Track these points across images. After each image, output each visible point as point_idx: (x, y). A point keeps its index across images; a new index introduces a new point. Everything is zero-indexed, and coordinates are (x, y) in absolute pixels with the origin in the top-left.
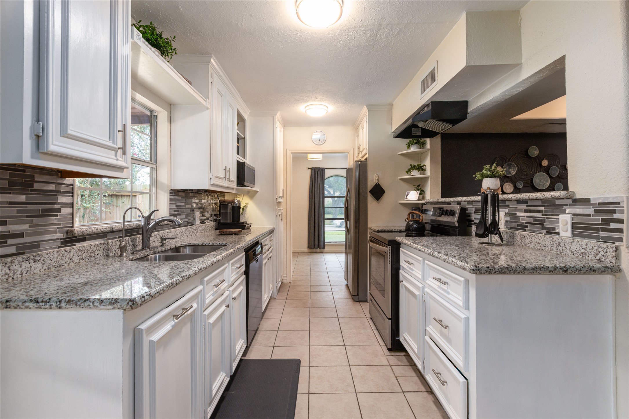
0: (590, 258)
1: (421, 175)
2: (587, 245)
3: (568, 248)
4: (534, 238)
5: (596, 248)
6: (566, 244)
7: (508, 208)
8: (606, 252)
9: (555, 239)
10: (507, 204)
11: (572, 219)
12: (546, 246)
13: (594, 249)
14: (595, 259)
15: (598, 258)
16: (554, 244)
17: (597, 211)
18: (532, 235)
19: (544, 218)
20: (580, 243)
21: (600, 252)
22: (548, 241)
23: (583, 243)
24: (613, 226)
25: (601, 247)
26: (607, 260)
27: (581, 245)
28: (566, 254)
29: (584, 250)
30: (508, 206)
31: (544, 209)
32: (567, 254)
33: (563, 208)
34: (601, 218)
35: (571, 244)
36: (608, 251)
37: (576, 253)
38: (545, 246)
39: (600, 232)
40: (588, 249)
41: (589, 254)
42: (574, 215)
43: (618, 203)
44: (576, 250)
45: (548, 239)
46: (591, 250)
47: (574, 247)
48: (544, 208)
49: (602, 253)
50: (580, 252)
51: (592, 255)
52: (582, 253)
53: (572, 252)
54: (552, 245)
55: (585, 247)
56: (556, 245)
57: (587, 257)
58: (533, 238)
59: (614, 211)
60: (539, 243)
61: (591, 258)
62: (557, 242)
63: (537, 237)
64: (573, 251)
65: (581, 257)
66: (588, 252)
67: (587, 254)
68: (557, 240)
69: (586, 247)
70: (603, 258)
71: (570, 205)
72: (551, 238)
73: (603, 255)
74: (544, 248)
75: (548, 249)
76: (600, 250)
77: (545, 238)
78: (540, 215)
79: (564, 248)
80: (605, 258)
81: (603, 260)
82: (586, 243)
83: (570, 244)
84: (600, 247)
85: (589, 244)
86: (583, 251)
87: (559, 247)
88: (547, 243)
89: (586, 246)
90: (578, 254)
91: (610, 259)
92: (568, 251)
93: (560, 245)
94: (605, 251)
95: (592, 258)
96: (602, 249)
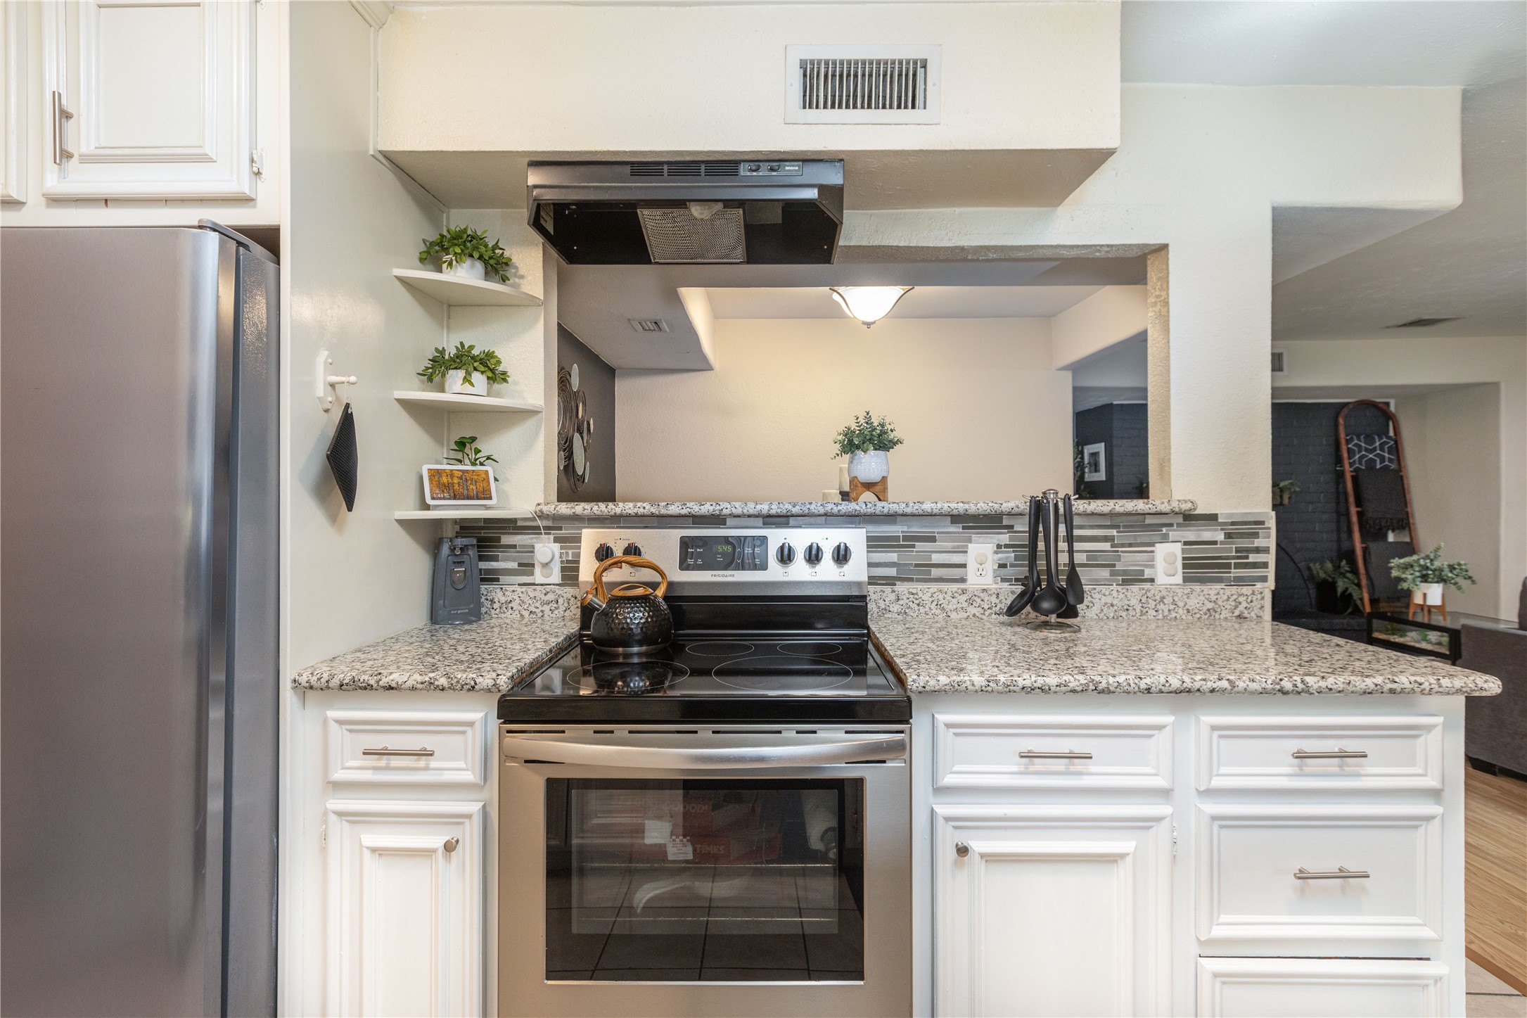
0: (1222, 617)
1: (488, 395)
2: (1218, 594)
3: (1181, 604)
4: (1100, 596)
5: (1235, 597)
6: (1176, 599)
7: (1008, 532)
8: (1251, 602)
9: (1152, 592)
10: (1005, 522)
11: (1183, 551)
12: (1131, 608)
13: (1231, 600)
14: (1232, 616)
15: (1237, 613)
16: (1150, 601)
17: (1229, 536)
18: (1095, 589)
19: (1118, 551)
20: (1205, 592)
21: (1240, 603)
22: (1136, 597)
23: (1210, 592)
24: (1253, 558)
25: (1243, 594)
26: (1253, 614)
27: (1207, 596)
28: (1176, 617)
29: (1214, 604)
30: (1012, 527)
31: (1115, 534)
32: (1178, 617)
33: (1162, 531)
34: (1234, 546)
35: (1188, 598)
36: (1254, 599)
37: (1197, 611)
38: (1127, 610)
39: (1233, 570)
40: (1220, 602)
41: (1222, 610)
42: (1186, 543)
43: (1262, 523)
44: (1197, 606)
45: (1136, 594)
46: (1225, 603)
47: (1193, 603)
48: (1115, 531)
49: (1244, 604)
50: (1205, 609)
51: (1228, 610)
52: (1209, 610)
53: (1189, 612)
54: (1145, 605)
55: (1214, 598)
56: (1154, 603)
57: (1217, 616)
58: (1097, 596)
59: (1256, 535)
60: (1112, 605)
61: (1224, 616)
62: (1158, 598)
63: (1107, 593)
64: (1190, 608)
65: (1206, 617)
66: (1219, 606)
67: (1219, 610)
68: (1156, 592)
69: (1217, 599)
70: (1246, 612)
71: (1179, 525)
72: (1144, 591)
73: (1246, 608)
74: (1124, 614)
75: (1134, 614)
76: (1241, 599)
77: (1129, 594)
78: (1106, 546)
79: (1172, 607)
80: (1249, 611)
81: (1246, 615)
82: (1216, 592)
83: (1185, 597)
84: (1241, 595)
85: (1222, 592)
86: (1210, 606)
87: (1161, 606)
88: (1134, 602)
89: (1217, 597)
90: (1201, 612)
91: (1256, 612)
92: (1180, 611)
93: (1163, 603)
94: (1249, 601)
95: (1227, 616)
96: (1245, 598)
